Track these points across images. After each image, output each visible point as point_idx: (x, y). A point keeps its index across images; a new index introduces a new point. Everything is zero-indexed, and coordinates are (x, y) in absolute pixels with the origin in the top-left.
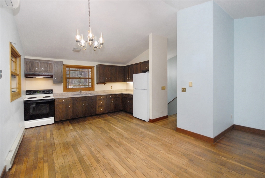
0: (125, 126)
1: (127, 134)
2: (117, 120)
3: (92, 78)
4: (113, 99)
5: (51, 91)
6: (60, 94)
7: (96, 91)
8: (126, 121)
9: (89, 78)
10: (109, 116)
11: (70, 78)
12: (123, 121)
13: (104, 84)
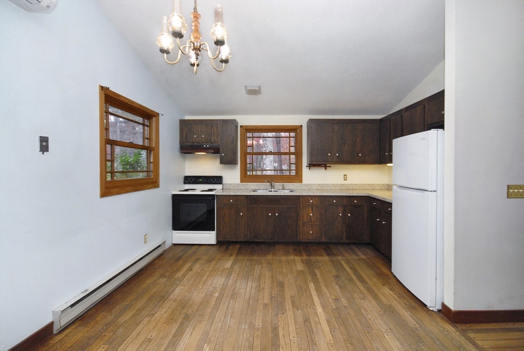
0: (344, 301)
1: (329, 336)
2: (334, 273)
3: (298, 154)
4: (340, 209)
5: (218, 180)
6: (234, 185)
7: (305, 185)
8: (358, 283)
9: (290, 153)
10: (325, 254)
11: (253, 154)
12: (351, 280)
13: (326, 167)
